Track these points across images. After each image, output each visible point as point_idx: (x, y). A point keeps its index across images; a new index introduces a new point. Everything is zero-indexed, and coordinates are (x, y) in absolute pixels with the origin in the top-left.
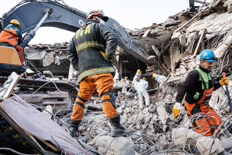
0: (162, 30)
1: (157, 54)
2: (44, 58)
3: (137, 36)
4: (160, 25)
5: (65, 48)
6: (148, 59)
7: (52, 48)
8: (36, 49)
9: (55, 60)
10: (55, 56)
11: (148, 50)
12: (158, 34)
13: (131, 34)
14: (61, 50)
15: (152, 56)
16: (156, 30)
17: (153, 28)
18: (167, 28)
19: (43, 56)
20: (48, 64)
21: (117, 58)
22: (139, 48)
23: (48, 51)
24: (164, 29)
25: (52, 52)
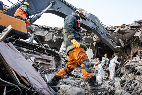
0: (128, 29)
1: (122, 45)
2: (46, 35)
3: (110, 30)
4: (128, 26)
5: (61, 31)
6: (115, 48)
7: (52, 29)
8: (42, 28)
9: (53, 38)
10: (53, 35)
11: (116, 42)
12: (126, 31)
13: (106, 29)
14: (58, 32)
15: (118, 46)
16: (124, 29)
17: (122, 27)
18: (132, 29)
19: (45, 34)
20: (48, 40)
21: (94, 44)
22: (110, 39)
23: (50, 32)
24: (130, 29)
25: (52, 32)
